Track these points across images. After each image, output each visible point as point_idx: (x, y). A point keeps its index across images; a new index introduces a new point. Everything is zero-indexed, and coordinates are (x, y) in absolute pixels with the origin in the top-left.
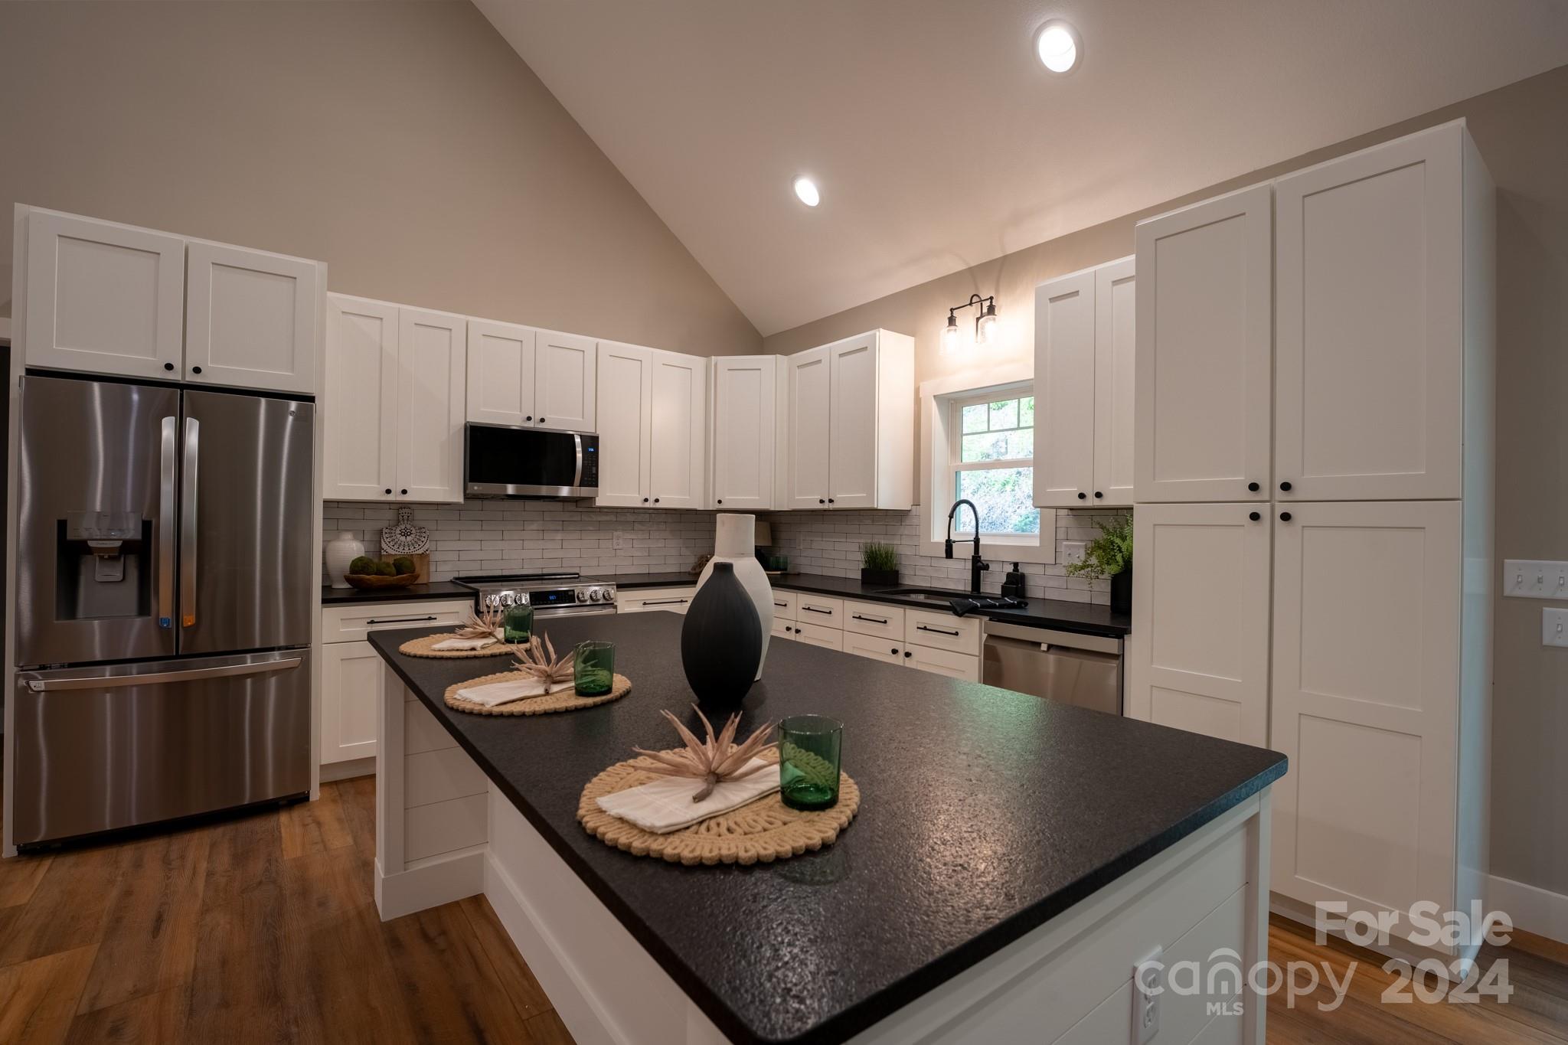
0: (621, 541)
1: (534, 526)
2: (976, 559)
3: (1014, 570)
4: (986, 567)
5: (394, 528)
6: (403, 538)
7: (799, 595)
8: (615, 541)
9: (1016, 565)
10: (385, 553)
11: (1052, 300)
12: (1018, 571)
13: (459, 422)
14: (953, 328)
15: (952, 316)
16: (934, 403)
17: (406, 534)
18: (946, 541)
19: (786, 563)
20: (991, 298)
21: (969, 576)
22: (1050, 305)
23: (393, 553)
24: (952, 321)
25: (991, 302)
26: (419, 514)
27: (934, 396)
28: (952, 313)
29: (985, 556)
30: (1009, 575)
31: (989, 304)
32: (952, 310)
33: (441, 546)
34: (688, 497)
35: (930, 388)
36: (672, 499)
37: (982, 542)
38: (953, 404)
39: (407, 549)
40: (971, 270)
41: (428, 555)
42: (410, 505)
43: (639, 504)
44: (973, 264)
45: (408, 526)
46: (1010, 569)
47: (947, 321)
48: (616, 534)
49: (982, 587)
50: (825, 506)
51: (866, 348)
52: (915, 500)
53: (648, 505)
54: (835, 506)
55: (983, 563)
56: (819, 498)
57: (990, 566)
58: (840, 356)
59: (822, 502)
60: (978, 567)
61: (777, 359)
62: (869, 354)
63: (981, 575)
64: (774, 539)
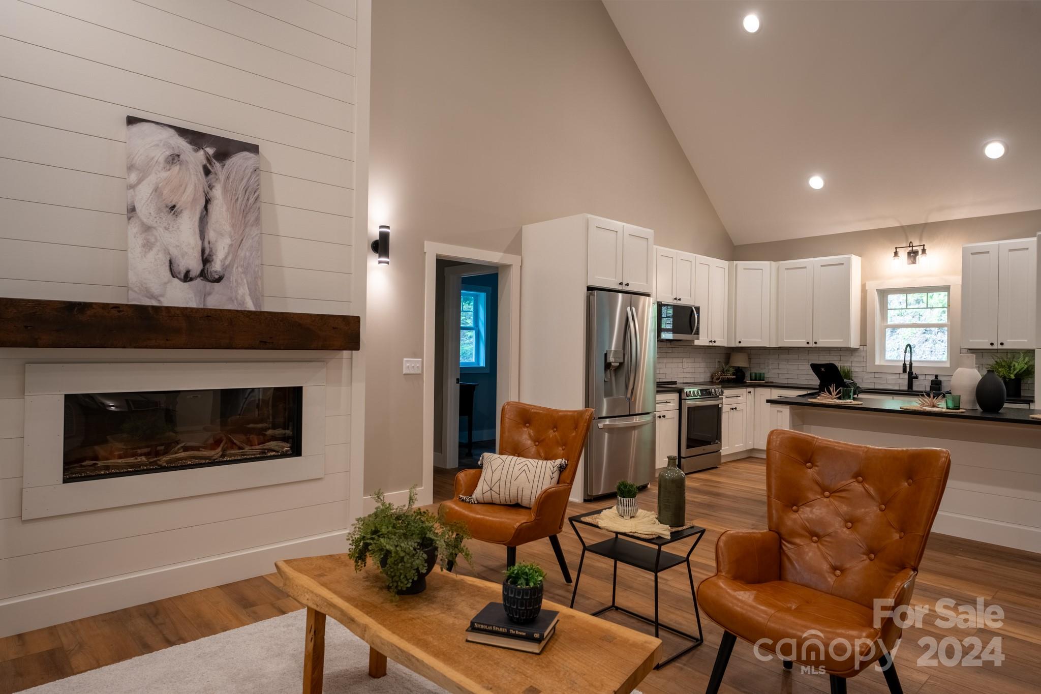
0: (685, 364)
2: (911, 373)
3: (935, 379)
4: (916, 377)
9: (936, 376)
11: (973, 253)
12: (937, 379)
14: (896, 258)
15: (896, 251)
16: (876, 293)
18: (903, 364)
19: (764, 377)
20: (924, 245)
21: (906, 382)
22: (971, 256)
24: (896, 254)
25: (924, 247)
27: (877, 290)
28: (896, 250)
29: (914, 371)
30: (932, 381)
31: (922, 248)
32: (896, 248)
34: (722, 340)
35: (872, 286)
36: (718, 341)
37: (914, 365)
38: (883, 294)
40: (902, 227)
43: (707, 344)
44: (904, 224)
46: (933, 378)
47: (894, 254)
48: (684, 360)
49: (913, 387)
50: (810, 345)
51: (843, 264)
52: (863, 343)
53: (711, 344)
54: (818, 345)
55: (914, 375)
56: (805, 341)
57: (920, 377)
58: (822, 266)
59: (808, 343)
60: (912, 377)
61: (770, 263)
62: (846, 267)
63: (913, 382)
64: (750, 363)
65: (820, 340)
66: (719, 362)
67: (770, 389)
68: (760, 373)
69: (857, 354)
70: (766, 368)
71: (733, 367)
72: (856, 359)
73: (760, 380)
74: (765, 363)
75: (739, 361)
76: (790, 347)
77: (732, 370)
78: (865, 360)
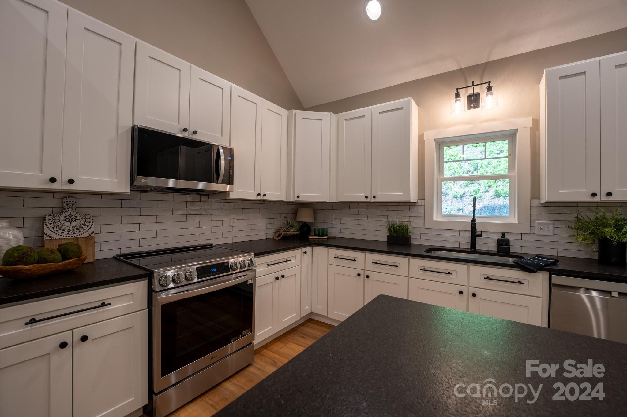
0: (235, 221)
1: (180, 212)
2: (473, 231)
3: (502, 237)
4: (480, 235)
5: (57, 215)
6: (68, 224)
7: (366, 254)
8: (232, 221)
9: (503, 234)
10: (48, 238)
11: (561, 78)
12: (505, 237)
13: (126, 124)
14: (457, 101)
16: (434, 143)
17: (70, 220)
19: (327, 232)
20: (490, 82)
21: (468, 240)
22: (558, 80)
23: (57, 237)
24: (457, 95)
25: (489, 84)
26: (84, 202)
27: (434, 139)
28: (458, 91)
29: (478, 229)
30: (499, 240)
32: (457, 89)
33: (104, 229)
34: (278, 194)
35: (430, 136)
36: (272, 195)
37: (477, 221)
38: (441, 144)
39: (71, 234)
40: (461, 70)
41: (93, 238)
42: (74, 195)
43: (254, 197)
45: (73, 213)
46: (500, 236)
47: (455, 95)
48: (233, 216)
49: (477, 246)
50: (369, 200)
51: (402, 108)
52: (421, 197)
53: (259, 198)
54: (377, 200)
55: (477, 233)
56: (364, 195)
57: (484, 235)
58: (380, 113)
59: (366, 197)
60: (475, 234)
61: (330, 115)
62: (405, 110)
63: (477, 239)
64: (315, 218)
65: (379, 194)
66: (285, 217)
67: (327, 248)
68: (323, 229)
69: (415, 209)
70: (330, 223)
71: (299, 222)
72: (413, 214)
73: (323, 236)
74: (329, 218)
75: (305, 217)
76: (351, 202)
77: (298, 226)
78: (422, 215)
